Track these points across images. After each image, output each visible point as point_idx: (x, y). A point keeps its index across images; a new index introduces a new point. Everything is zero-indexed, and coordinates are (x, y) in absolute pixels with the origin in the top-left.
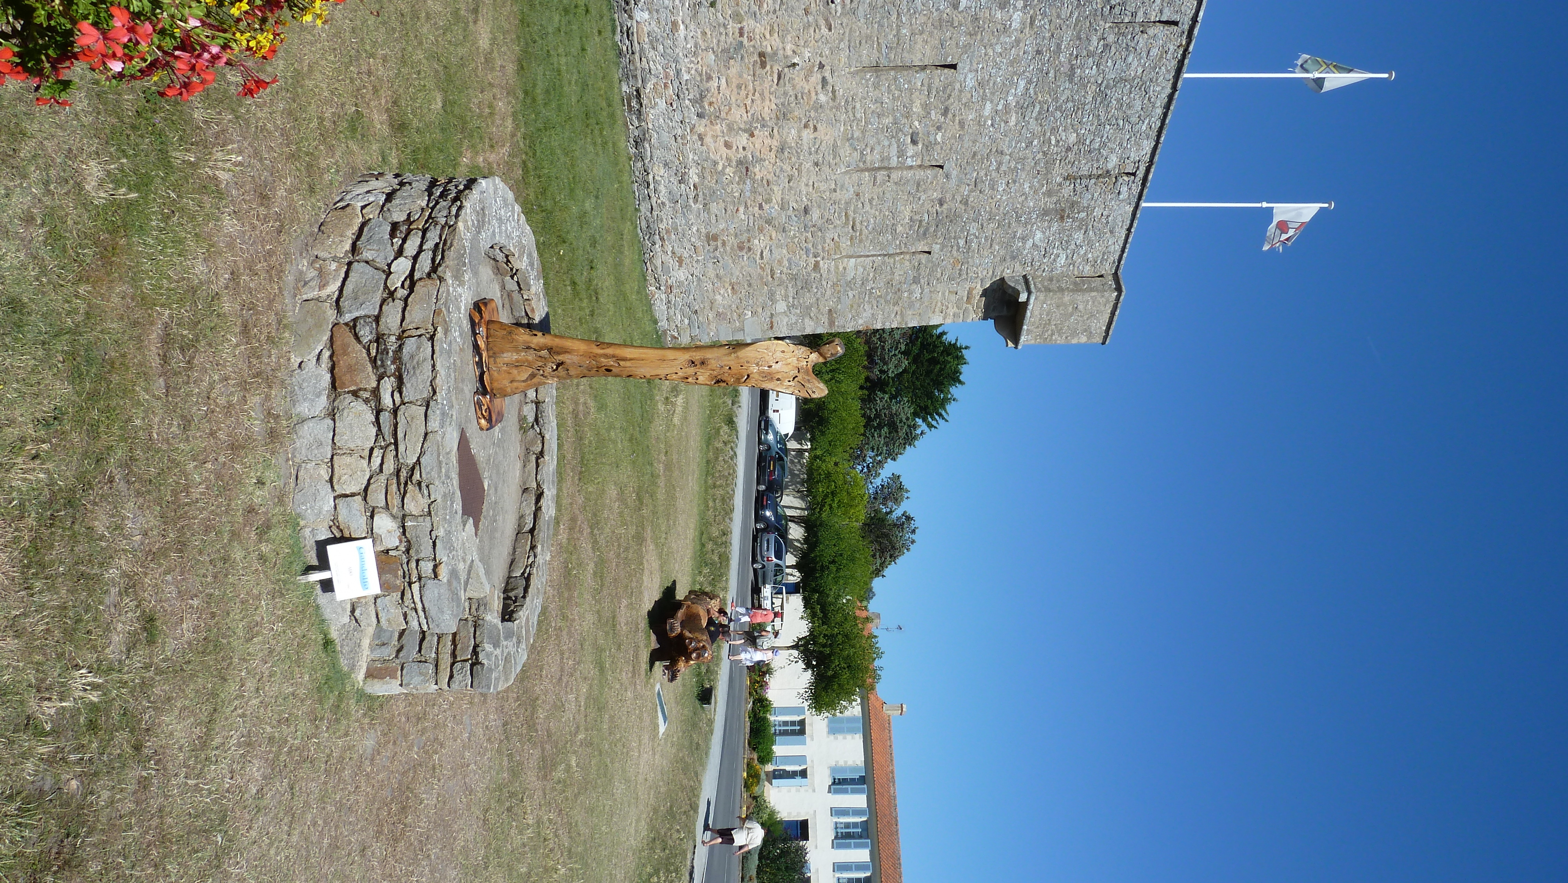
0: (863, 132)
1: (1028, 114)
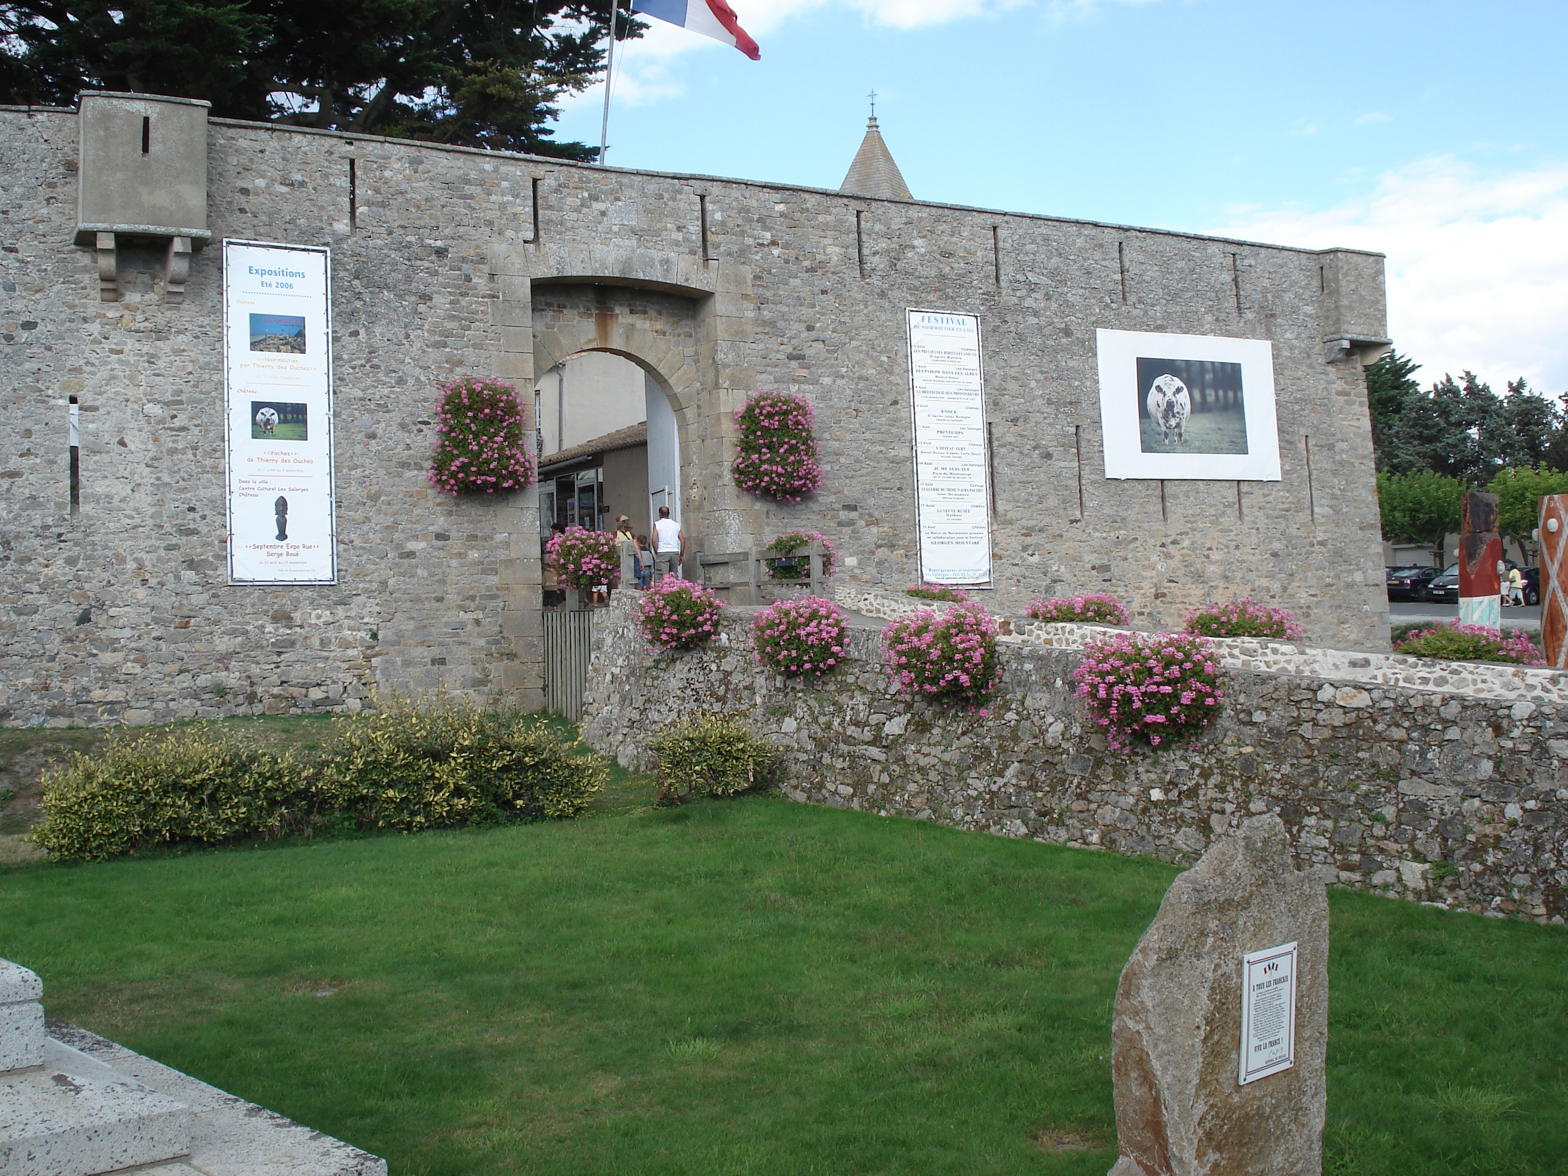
0: (1210, 505)
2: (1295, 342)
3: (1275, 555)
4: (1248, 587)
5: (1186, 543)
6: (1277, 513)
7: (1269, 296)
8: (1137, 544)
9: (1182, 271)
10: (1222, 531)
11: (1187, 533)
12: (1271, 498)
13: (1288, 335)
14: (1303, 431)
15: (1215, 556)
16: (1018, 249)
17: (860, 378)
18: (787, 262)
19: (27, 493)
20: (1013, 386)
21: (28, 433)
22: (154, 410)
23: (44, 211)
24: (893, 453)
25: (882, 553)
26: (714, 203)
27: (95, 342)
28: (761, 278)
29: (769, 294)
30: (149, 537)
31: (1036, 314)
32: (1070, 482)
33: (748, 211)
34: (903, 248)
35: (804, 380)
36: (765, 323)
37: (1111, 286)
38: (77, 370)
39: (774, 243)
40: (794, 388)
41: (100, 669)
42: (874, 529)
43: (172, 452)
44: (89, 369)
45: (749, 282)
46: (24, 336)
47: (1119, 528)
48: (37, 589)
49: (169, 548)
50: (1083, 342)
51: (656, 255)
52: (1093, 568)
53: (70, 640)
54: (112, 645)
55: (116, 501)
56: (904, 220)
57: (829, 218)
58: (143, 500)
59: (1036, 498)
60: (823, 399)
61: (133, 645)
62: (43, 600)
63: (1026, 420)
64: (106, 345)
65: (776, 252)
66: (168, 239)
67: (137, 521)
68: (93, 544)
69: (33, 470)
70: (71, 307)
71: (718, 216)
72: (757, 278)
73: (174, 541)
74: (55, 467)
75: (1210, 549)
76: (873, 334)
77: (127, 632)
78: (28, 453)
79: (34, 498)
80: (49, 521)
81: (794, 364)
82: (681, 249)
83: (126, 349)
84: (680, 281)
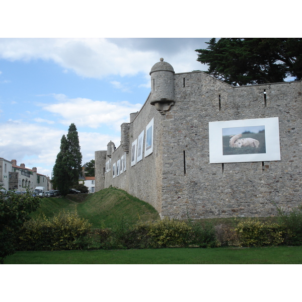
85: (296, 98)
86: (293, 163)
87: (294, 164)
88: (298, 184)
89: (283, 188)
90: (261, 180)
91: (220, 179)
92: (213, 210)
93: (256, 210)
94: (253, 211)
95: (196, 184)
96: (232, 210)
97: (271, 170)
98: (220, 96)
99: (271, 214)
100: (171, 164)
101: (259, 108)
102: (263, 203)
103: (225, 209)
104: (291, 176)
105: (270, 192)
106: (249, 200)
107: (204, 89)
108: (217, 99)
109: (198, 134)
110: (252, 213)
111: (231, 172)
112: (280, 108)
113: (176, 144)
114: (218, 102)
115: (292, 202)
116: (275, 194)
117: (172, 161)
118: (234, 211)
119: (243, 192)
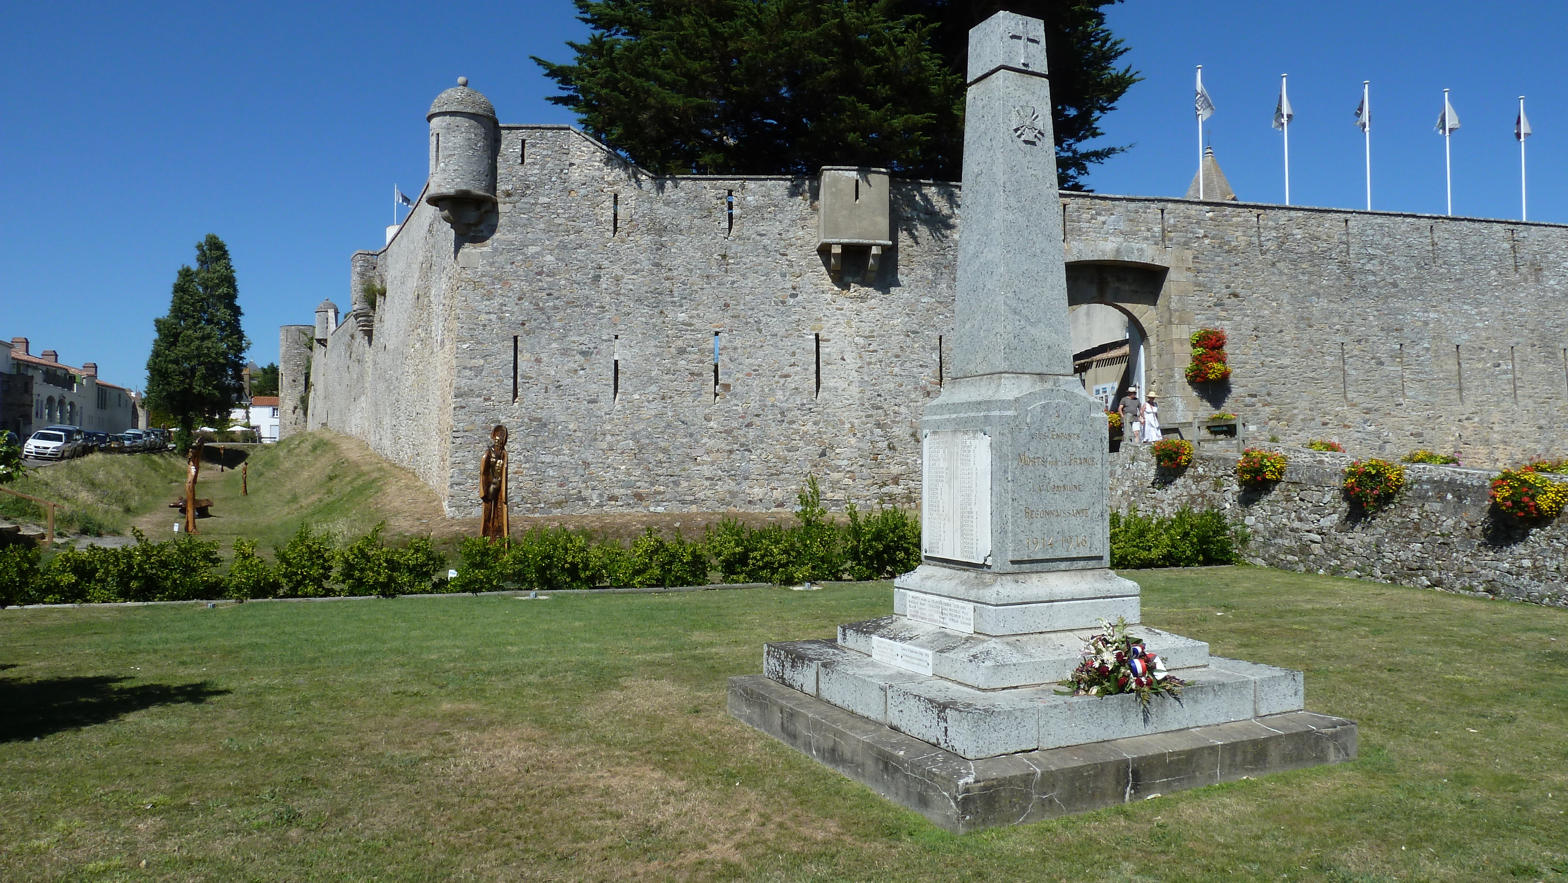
0: (1494, 395)
1: (1481, 301)
2: (1557, 287)
3: (1541, 428)
4: (1521, 449)
5: (1476, 419)
6: (1541, 400)
7: (1538, 256)
8: (1442, 419)
9: (1475, 243)
10: (1503, 411)
11: (1477, 413)
12: (1537, 390)
13: (1552, 282)
14: (1562, 346)
15: (1496, 428)
16: (1362, 233)
17: (1259, 316)
18: (1214, 247)
19: (793, 386)
20: (1358, 320)
21: (794, 354)
22: (860, 341)
23: (801, 233)
24: (1279, 362)
25: (1273, 423)
26: (1169, 214)
27: (828, 304)
28: (1197, 258)
29: (1202, 267)
30: (857, 410)
31: (1374, 274)
32: (1395, 380)
33: (1189, 218)
34: (1286, 236)
35: (1225, 319)
36: (1199, 285)
37: (1425, 254)
38: (820, 320)
39: (1205, 236)
40: (1217, 323)
41: (831, 482)
42: (1267, 409)
43: (870, 363)
44: (826, 318)
45: (1191, 260)
46: (791, 301)
47: (1429, 409)
48: (798, 438)
49: (867, 416)
50: (1405, 290)
51: (1135, 246)
52: (1412, 434)
53: (816, 466)
54: (837, 469)
55: (840, 391)
56: (1286, 219)
57: (1239, 219)
58: (854, 390)
59: (1372, 390)
60: (1236, 329)
61: (848, 469)
62: (801, 444)
63: (1367, 341)
64: (834, 306)
65: (1207, 241)
66: (869, 247)
67: (851, 401)
68: (828, 414)
69: (796, 373)
70: (816, 285)
71: (1172, 221)
72: (1195, 258)
73: (870, 413)
74: (808, 372)
75: (1493, 423)
76: (1267, 289)
77: (845, 462)
78: (794, 365)
79: (796, 389)
80: (805, 401)
81: (1218, 309)
82: (1150, 242)
83: (845, 307)
84: (1149, 261)
85: (805, 219)
86: (789, 380)
87: (791, 384)
88: (797, 432)
89: (762, 442)
90: (710, 420)
91: (606, 414)
92: (585, 493)
93: (693, 494)
94: (687, 498)
95: (545, 425)
96: (635, 496)
97: (735, 395)
98: (616, 196)
99: (729, 504)
100: (478, 371)
101: (714, 238)
102: (712, 479)
103: (617, 492)
104: (782, 413)
105: (731, 452)
106: (677, 471)
107: (575, 175)
108: (609, 203)
109: (556, 294)
110: (683, 502)
111: (636, 396)
112: (766, 241)
113: (493, 317)
114: (611, 213)
115: (782, 477)
116: (743, 457)
117: (482, 362)
118: (639, 497)
119: (665, 451)
